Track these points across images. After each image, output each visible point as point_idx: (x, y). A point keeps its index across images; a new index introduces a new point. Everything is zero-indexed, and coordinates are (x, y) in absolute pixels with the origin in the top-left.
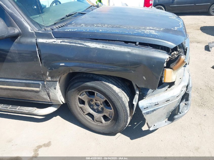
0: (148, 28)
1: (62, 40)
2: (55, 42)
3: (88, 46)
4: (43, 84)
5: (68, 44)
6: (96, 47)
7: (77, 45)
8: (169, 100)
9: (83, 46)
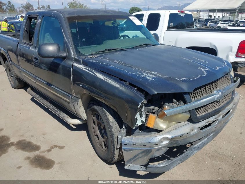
0: (153, 73)
1: (85, 67)
2: (81, 67)
3: (96, 75)
4: (72, 97)
5: (87, 71)
6: (100, 78)
7: (91, 73)
8: (146, 145)
9: (93, 74)
